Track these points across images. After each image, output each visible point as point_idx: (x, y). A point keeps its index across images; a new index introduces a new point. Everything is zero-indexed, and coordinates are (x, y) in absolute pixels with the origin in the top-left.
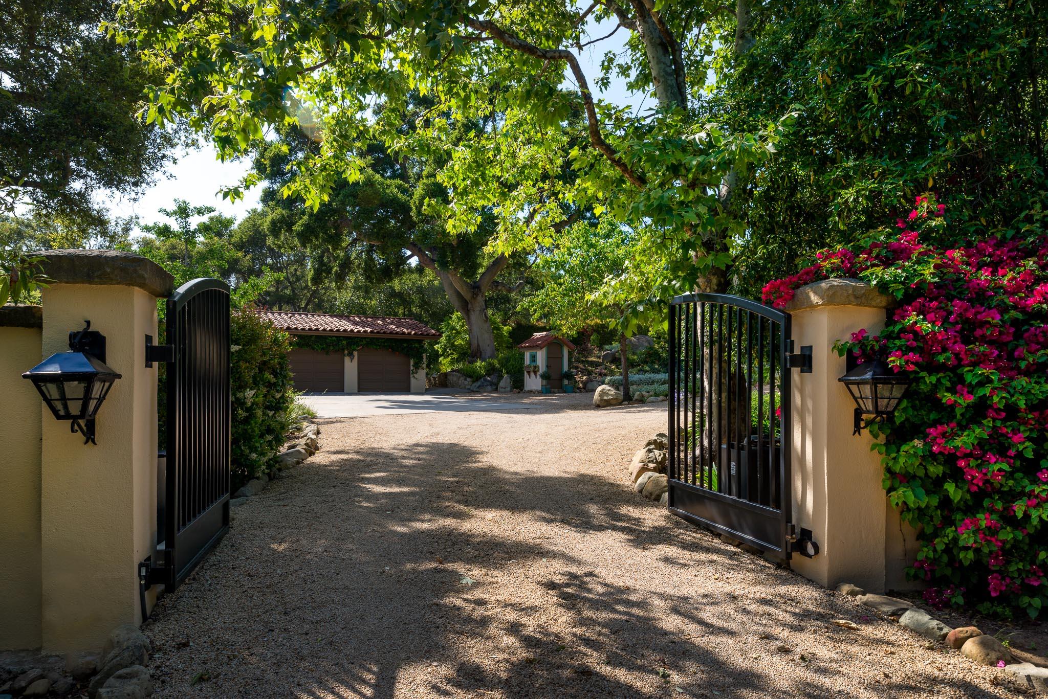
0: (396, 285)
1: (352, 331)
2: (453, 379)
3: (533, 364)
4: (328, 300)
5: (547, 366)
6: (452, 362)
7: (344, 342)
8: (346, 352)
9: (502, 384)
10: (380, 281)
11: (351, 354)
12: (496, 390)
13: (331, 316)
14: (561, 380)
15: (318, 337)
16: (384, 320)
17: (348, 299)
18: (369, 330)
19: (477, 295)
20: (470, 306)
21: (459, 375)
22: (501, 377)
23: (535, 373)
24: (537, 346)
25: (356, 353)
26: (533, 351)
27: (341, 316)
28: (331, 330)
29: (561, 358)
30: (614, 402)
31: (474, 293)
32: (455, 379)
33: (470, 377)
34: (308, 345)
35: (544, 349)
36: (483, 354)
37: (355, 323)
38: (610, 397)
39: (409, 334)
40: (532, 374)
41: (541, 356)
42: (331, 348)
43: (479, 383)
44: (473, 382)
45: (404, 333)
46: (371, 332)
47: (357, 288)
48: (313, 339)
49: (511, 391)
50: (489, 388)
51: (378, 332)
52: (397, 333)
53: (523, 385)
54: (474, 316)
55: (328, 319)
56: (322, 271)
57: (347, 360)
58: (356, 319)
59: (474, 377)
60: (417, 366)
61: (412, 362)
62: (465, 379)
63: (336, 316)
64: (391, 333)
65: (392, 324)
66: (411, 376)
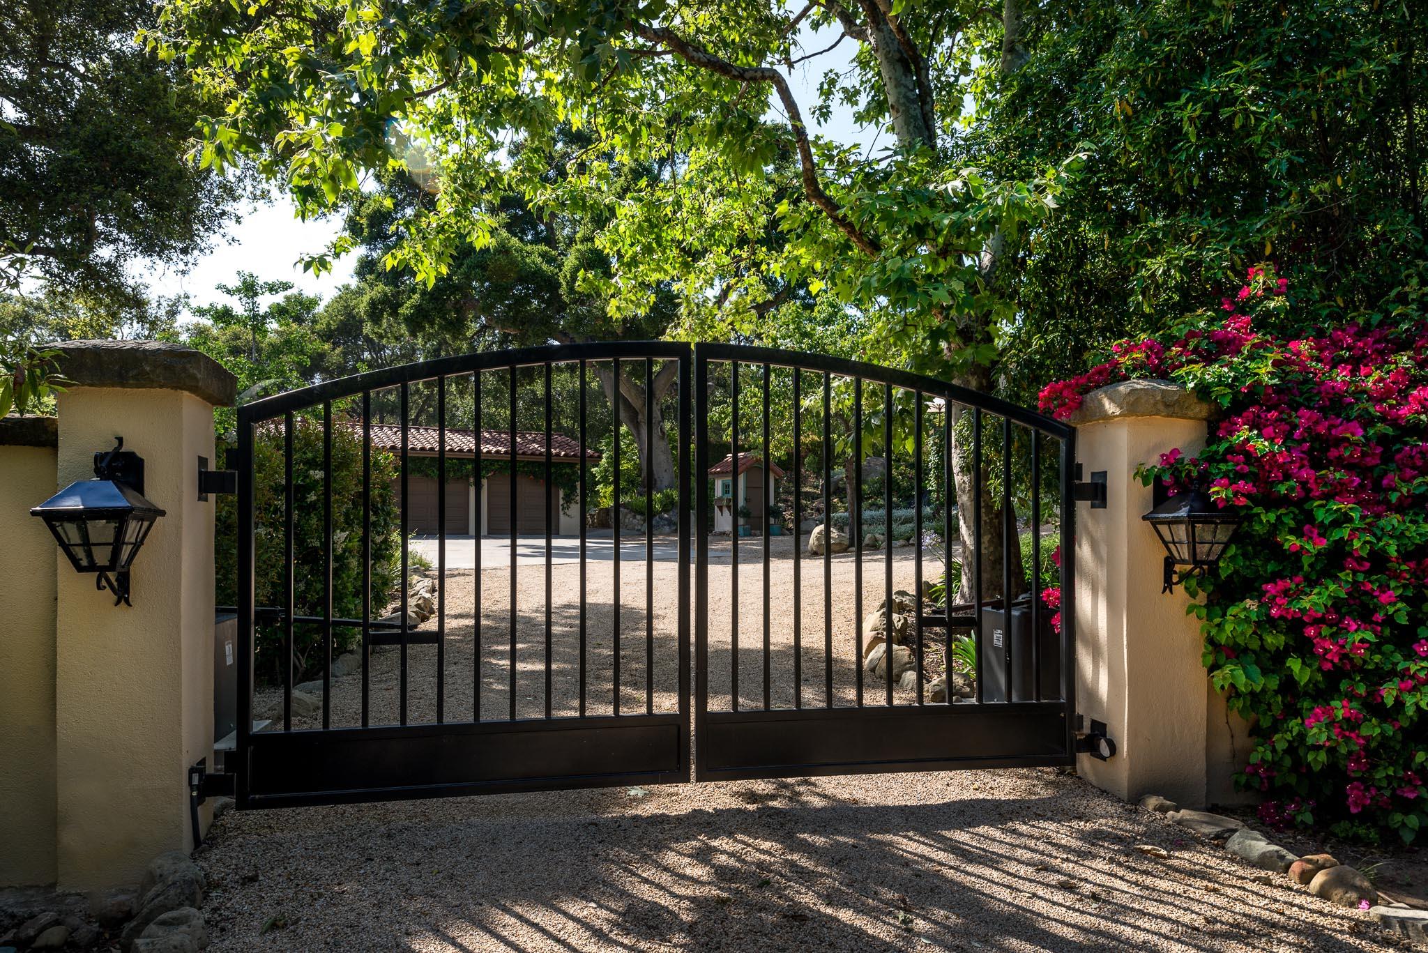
3: (727, 496)
5: (746, 499)
7: (469, 466)
8: (472, 480)
13: (451, 431)
16: (523, 436)
18: (503, 450)
20: (640, 417)
23: (729, 508)
25: (484, 482)
26: (727, 479)
27: (464, 431)
30: (837, 548)
34: (419, 471)
35: (742, 476)
36: (658, 483)
39: (558, 455)
40: (725, 510)
42: (452, 474)
46: (506, 453)
48: (426, 462)
50: (667, 529)
52: (541, 454)
53: (713, 525)
58: (485, 434)
60: (568, 499)
61: (561, 494)
62: (634, 517)
63: (457, 431)
64: (533, 454)
65: (534, 441)
66: (561, 513)
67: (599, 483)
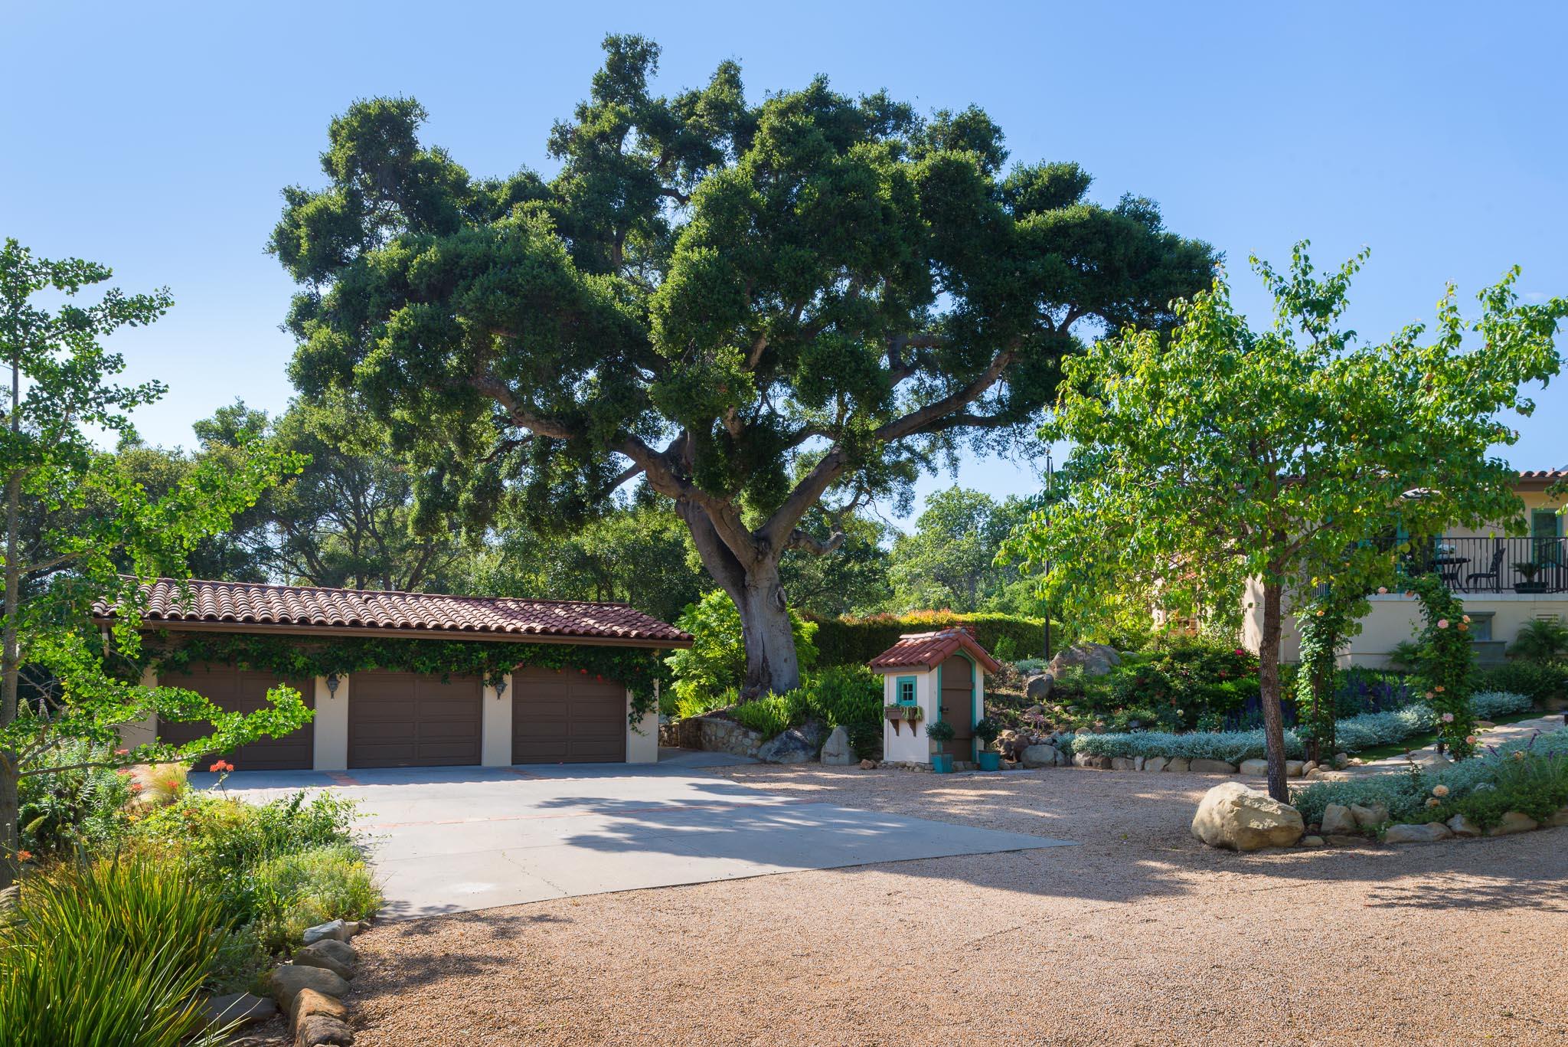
0: (586, 540)
1: (500, 629)
2: (717, 731)
3: (906, 704)
4: (456, 576)
5: (941, 709)
6: (702, 693)
7: (484, 655)
8: (487, 676)
9: (830, 746)
10: (559, 528)
11: (497, 682)
12: (817, 758)
13: (455, 599)
14: (970, 740)
15: (424, 643)
16: (567, 607)
17: (493, 571)
18: (538, 627)
19: (765, 555)
20: (748, 578)
21: (730, 724)
22: (826, 732)
23: (913, 723)
24: (920, 663)
25: (508, 679)
26: (906, 676)
27: (478, 600)
28: (453, 628)
29: (970, 690)
30: (1280, 838)
31: (759, 552)
32: (721, 733)
33: (757, 729)
34: (400, 662)
35: (935, 671)
36: (775, 678)
37: (509, 614)
38: (1270, 823)
39: (626, 635)
40: (905, 728)
41: (927, 688)
42: (454, 667)
43: (777, 744)
44: (764, 741)
45: (614, 634)
46: (544, 631)
47: (510, 549)
48: (413, 646)
49: (852, 763)
50: (801, 755)
51: (559, 632)
52: (600, 634)
53: (881, 751)
54: (755, 601)
55: (449, 605)
56: (436, 504)
57: (489, 693)
58: (509, 604)
59: (765, 728)
60: (641, 706)
61: (630, 697)
62: (746, 735)
63: (466, 599)
64: (587, 634)
65: (585, 615)
66: (629, 727)
67: (677, 678)
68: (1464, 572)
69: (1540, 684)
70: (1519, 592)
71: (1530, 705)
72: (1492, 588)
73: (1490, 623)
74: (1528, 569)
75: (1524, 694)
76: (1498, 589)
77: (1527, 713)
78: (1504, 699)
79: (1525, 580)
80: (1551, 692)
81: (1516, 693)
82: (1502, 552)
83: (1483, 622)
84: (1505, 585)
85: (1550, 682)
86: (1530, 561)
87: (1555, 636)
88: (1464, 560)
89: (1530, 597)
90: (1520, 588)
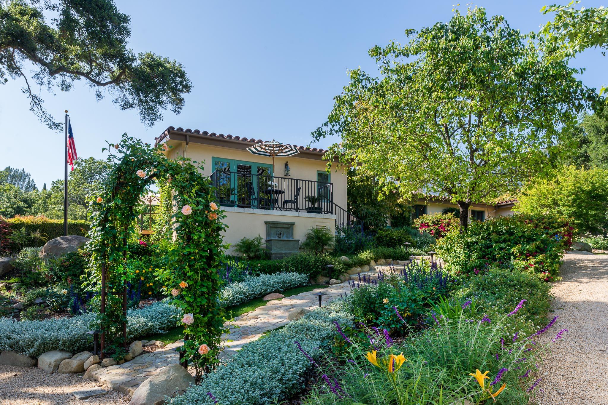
68: (281, 198)
69: (313, 267)
70: (308, 212)
71: (307, 281)
72: (294, 209)
73: (293, 229)
74: (312, 200)
75: (305, 274)
76: (297, 209)
77: (306, 286)
78: (294, 277)
79: (310, 205)
80: (318, 273)
81: (300, 273)
82: (299, 189)
83: (289, 228)
84: (301, 208)
85: (318, 266)
86: (313, 195)
87: (324, 238)
88: (283, 192)
89: (313, 215)
90: (310, 210)
